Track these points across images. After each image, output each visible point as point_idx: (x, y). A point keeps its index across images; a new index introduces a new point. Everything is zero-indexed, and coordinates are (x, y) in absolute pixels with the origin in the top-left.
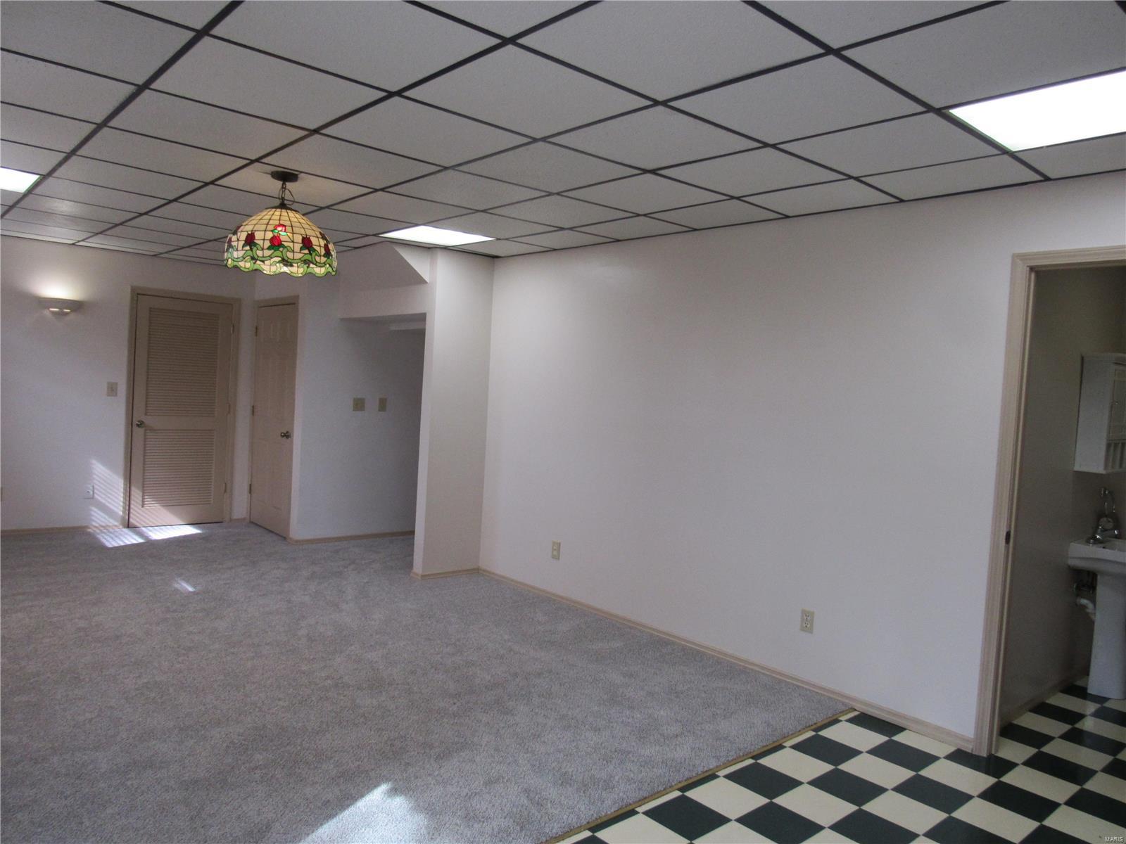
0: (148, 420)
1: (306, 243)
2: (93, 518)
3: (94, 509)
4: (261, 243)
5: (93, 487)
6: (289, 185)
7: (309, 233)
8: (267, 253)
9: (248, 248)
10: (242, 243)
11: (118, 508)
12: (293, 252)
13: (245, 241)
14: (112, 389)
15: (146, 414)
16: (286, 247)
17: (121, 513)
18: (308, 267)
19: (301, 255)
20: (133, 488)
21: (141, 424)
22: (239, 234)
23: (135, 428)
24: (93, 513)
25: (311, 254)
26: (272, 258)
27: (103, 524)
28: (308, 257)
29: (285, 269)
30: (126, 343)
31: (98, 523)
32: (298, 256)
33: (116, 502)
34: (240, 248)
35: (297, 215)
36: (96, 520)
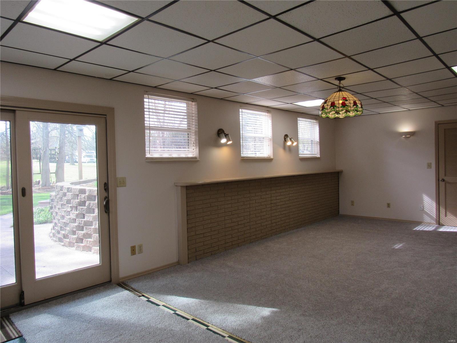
0: (446, 178)
1: (355, 104)
2: (424, 218)
3: (424, 214)
4: (338, 105)
5: (423, 206)
6: (342, 82)
7: (355, 99)
8: (340, 109)
9: (332, 108)
10: (329, 107)
11: (434, 215)
12: (350, 107)
13: (331, 105)
14: (429, 166)
15: (445, 175)
16: (347, 106)
17: (435, 217)
18: (346, 114)
19: (353, 108)
20: (440, 207)
21: (443, 180)
22: (327, 103)
23: (440, 182)
24: (424, 217)
25: (357, 107)
26: (342, 111)
27: (429, 222)
28: (356, 109)
29: (337, 116)
30: (434, 145)
31: (427, 221)
32: (352, 109)
33: (433, 212)
34: (329, 108)
35: (346, 93)
36: (426, 220)
